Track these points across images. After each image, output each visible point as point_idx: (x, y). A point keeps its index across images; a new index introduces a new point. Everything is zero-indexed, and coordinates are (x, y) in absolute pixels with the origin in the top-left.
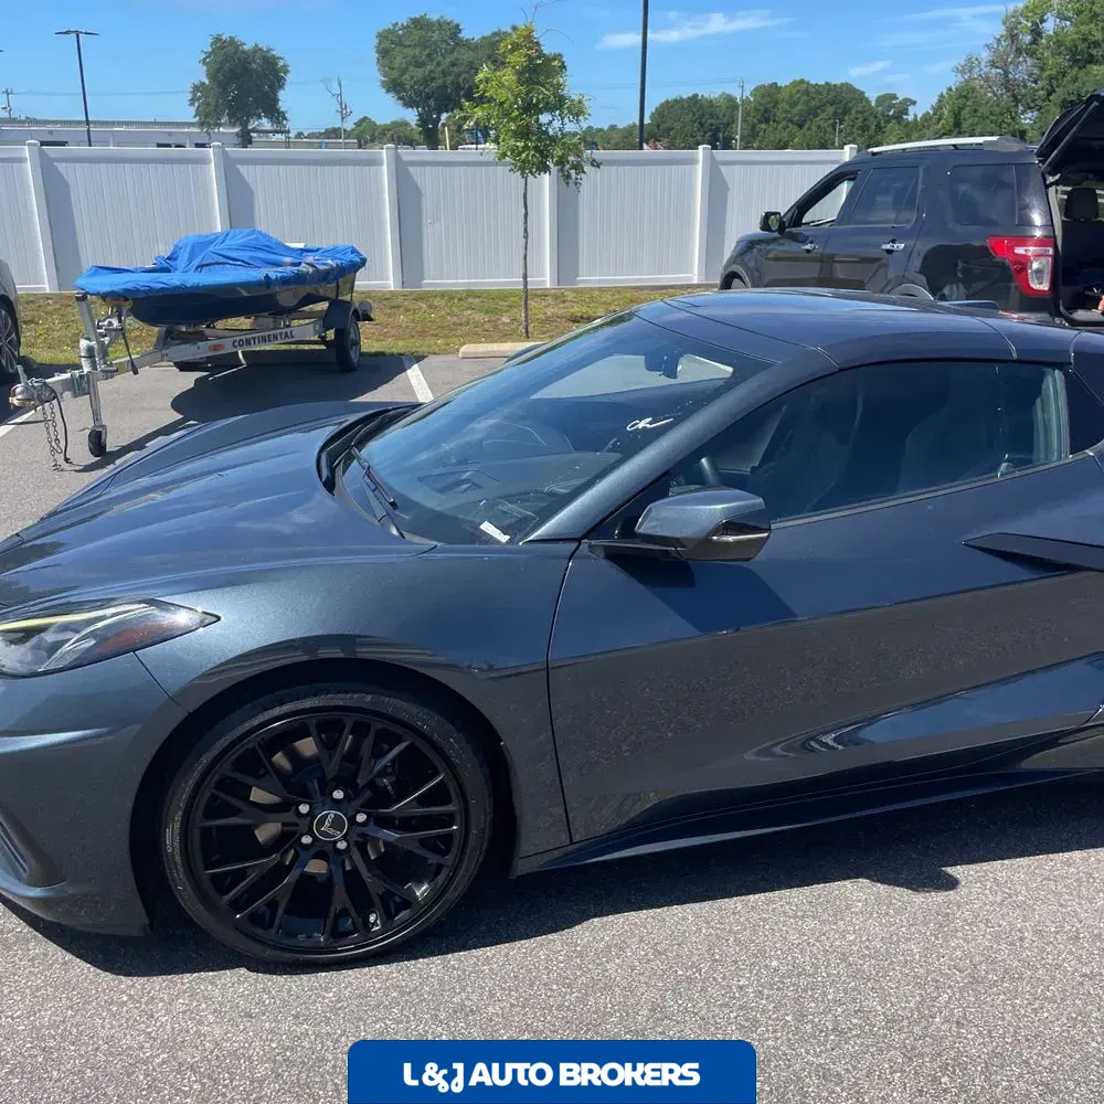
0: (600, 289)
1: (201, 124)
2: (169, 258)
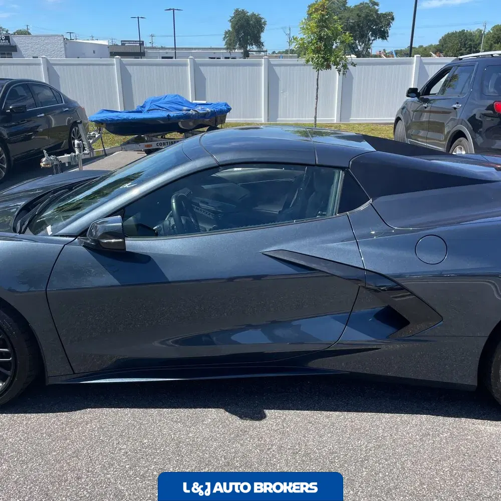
0: (360, 124)
1: (227, 49)
2: (142, 107)
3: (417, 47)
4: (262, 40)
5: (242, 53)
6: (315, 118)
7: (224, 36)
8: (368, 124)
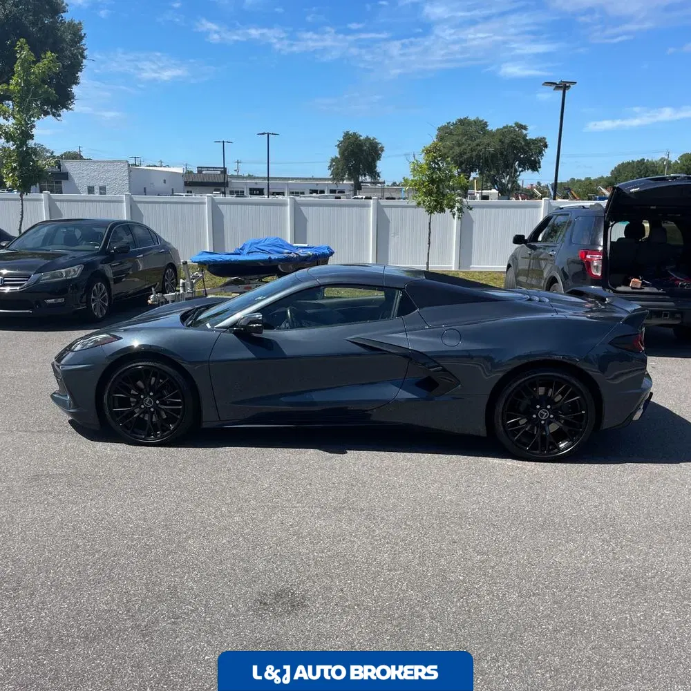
0: (481, 272)
1: (333, 179)
2: (241, 249)
3: (583, 179)
4: (378, 169)
5: (352, 185)
6: (428, 264)
7: (329, 164)
8: (490, 273)
